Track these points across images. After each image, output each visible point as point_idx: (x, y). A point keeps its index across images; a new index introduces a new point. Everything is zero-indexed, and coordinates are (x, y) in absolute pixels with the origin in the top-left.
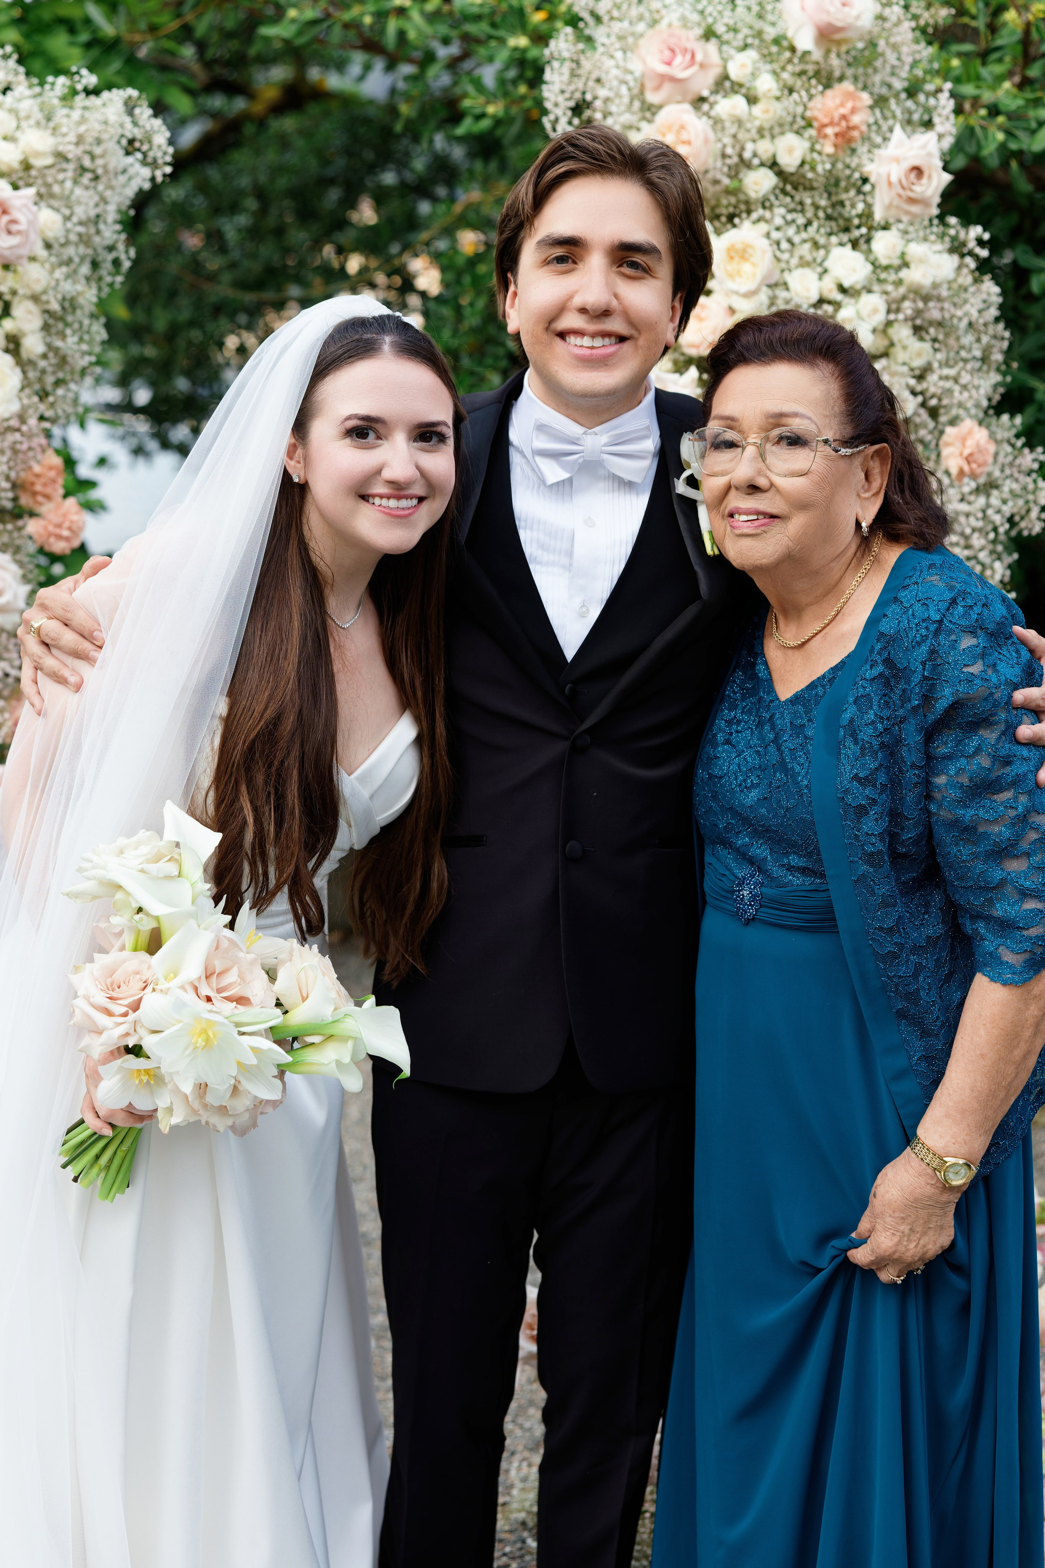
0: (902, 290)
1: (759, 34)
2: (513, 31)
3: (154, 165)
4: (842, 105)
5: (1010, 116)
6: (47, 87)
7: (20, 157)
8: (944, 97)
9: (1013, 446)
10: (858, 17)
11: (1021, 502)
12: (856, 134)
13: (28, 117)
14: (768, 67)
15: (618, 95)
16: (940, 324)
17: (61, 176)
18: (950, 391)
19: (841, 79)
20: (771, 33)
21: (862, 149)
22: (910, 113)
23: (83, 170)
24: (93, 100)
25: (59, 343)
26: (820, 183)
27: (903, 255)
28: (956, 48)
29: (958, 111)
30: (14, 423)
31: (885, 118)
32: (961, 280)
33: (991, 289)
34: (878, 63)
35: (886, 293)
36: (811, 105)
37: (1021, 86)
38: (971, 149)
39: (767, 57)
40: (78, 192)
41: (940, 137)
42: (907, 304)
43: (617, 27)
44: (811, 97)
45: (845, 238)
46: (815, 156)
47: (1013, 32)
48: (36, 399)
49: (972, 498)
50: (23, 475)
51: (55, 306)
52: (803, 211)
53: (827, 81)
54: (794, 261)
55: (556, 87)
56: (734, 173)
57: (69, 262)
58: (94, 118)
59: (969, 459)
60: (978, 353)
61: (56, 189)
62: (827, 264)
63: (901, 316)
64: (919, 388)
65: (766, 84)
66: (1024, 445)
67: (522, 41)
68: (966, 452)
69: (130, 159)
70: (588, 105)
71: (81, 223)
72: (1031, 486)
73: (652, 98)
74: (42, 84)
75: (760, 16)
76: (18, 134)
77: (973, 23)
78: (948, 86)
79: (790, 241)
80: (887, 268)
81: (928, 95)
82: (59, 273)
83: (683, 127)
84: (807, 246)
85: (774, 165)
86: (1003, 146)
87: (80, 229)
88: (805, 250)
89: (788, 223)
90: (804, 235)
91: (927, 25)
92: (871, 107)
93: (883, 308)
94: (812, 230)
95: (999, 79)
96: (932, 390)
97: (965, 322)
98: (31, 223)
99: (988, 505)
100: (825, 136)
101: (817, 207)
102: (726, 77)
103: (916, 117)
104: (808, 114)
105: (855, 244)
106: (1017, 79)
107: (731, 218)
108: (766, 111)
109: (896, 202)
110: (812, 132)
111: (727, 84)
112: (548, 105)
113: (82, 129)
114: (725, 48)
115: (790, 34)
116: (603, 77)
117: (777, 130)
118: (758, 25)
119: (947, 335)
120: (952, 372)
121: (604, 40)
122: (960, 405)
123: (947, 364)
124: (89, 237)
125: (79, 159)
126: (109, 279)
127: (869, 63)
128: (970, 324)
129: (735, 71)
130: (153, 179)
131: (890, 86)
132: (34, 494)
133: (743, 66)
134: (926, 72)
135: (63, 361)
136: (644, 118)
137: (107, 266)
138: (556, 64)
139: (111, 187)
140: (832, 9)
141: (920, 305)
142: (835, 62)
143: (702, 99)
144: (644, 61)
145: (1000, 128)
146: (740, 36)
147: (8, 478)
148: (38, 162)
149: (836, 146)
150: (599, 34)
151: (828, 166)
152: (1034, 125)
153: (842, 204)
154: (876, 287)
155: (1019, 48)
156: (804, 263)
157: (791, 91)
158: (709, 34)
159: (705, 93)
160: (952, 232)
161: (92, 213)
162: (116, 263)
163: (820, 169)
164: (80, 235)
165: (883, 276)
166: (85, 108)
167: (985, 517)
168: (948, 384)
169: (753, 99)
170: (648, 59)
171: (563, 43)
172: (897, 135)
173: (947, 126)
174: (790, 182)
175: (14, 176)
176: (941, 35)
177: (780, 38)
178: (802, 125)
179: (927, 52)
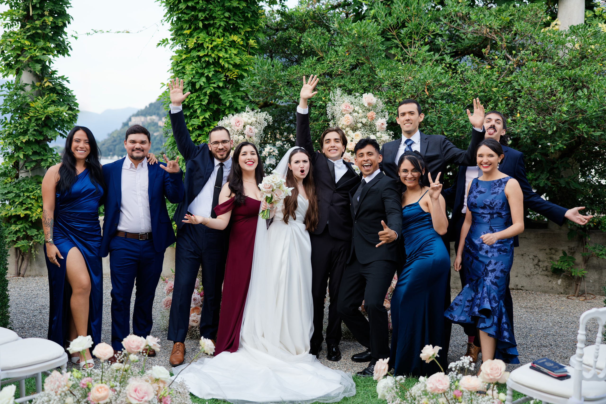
0: (381, 141)
1: (359, 104)
3: (269, 122)
4: (371, 114)
6: (254, 111)
7: (251, 122)
8: (387, 113)
10: (373, 101)
12: (374, 118)
13: (251, 116)
15: (338, 112)
17: (256, 124)
19: (371, 110)
20: (361, 103)
21: (375, 120)
24: (261, 113)
26: (368, 125)
27: (381, 135)
31: (378, 116)
34: (377, 108)
39: (360, 107)
40: (258, 126)
41: (386, 119)
43: (338, 102)
44: (367, 113)
46: (368, 121)
52: (366, 129)
53: (369, 110)
55: (329, 111)
56: (356, 124)
57: (258, 136)
61: (256, 126)
65: (360, 111)
69: (265, 122)
70: (334, 114)
71: (259, 131)
73: (343, 113)
75: (359, 101)
76: (250, 118)
77: (392, 101)
78: (388, 111)
79: (364, 133)
80: (379, 137)
81: (384, 112)
83: (348, 117)
84: (367, 134)
85: (361, 123)
89: (364, 131)
91: (384, 102)
92: (376, 114)
94: (368, 132)
98: (254, 131)
100: (369, 119)
101: (368, 129)
103: (383, 116)
104: (367, 115)
105: (374, 134)
107: (356, 130)
108: (360, 115)
109: (380, 128)
111: (355, 111)
112: (328, 113)
114: (354, 106)
115: (364, 104)
116: (336, 110)
117: (362, 118)
125: (259, 122)
127: (375, 108)
129: (356, 109)
130: (269, 124)
131: (379, 111)
134: (384, 109)
136: (342, 116)
138: (328, 107)
139: (263, 126)
140: (370, 101)
142: (371, 108)
143: (351, 113)
146: (356, 104)
148: (253, 122)
149: (371, 120)
150: (335, 103)
151: (370, 123)
153: (372, 128)
157: (364, 112)
158: (352, 103)
160: (388, 132)
161: (260, 129)
162: (262, 137)
163: (368, 123)
164: (259, 133)
166: (259, 115)
169: (358, 113)
170: (343, 107)
171: (329, 104)
172: (380, 118)
173: (387, 117)
174: (364, 125)
175: (251, 124)
176: (386, 103)
177: (362, 104)
178: (366, 117)
179: (384, 105)
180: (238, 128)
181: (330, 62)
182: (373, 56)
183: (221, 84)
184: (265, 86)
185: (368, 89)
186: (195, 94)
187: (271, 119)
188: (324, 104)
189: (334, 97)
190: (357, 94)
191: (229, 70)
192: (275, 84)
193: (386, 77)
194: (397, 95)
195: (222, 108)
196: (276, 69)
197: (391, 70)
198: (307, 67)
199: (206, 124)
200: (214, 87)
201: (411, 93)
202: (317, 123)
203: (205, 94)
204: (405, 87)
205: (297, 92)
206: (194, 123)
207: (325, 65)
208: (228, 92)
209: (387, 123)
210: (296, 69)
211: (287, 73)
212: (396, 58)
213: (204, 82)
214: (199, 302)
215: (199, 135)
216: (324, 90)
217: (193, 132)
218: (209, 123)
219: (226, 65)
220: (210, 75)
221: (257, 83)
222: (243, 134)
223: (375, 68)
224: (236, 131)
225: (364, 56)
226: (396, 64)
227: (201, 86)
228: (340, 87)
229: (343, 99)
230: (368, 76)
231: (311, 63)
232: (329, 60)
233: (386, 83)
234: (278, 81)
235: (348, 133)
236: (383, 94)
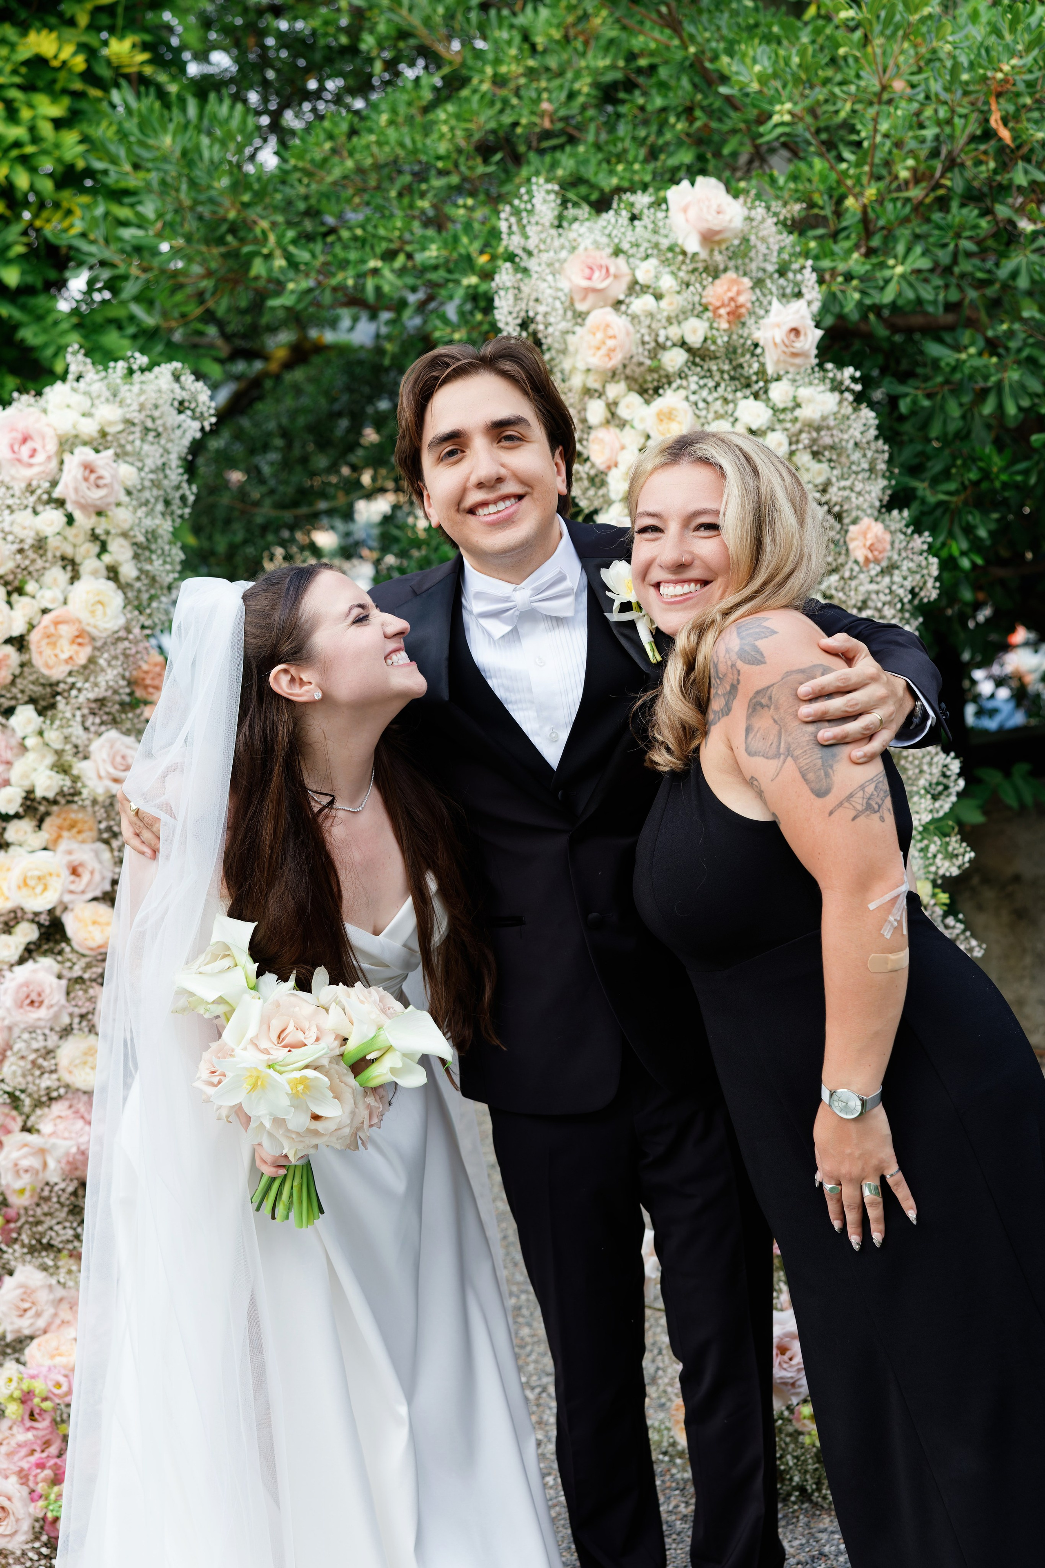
0: (798, 426)
1: (656, 245)
2: (465, 273)
3: (201, 418)
4: (729, 290)
5: (862, 279)
6: (110, 371)
7: (98, 428)
8: (807, 272)
9: (905, 534)
10: (731, 221)
11: (918, 577)
12: (743, 310)
13: (99, 396)
14: (667, 269)
15: (554, 309)
16: (832, 448)
17: (131, 438)
18: (848, 498)
19: (726, 270)
20: (665, 243)
21: (750, 322)
22: (784, 288)
23: (147, 430)
24: (148, 376)
25: (148, 567)
26: (721, 352)
27: (795, 398)
28: (811, 233)
29: (821, 281)
30: (122, 634)
31: (764, 295)
32: (843, 411)
33: (868, 415)
34: (752, 254)
35: (786, 429)
36: (705, 293)
37: (867, 255)
38: (836, 309)
39: (665, 262)
40: (146, 447)
41: (809, 303)
42: (804, 436)
43: (545, 257)
44: (704, 288)
45: (748, 392)
46: (715, 332)
47: (854, 215)
48: (136, 613)
49: (879, 579)
50: (135, 673)
51: (141, 539)
52: (711, 376)
53: (715, 273)
54: (711, 416)
55: (505, 311)
56: (653, 355)
57: (147, 502)
58: (150, 388)
59: (871, 548)
60: (866, 466)
61: (129, 448)
62: (736, 414)
63: (801, 446)
64: (823, 500)
65: (667, 282)
66: (913, 532)
67: (473, 280)
68: (868, 543)
69: (182, 417)
70: (532, 320)
71: (152, 472)
72: (924, 563)
73: (581, 307)
74: (106, 369)
75: (655, 232)
76: (93, 410)
77: (822, 213)
78: (809, 263)
79: (705, 401)
80: (784, 410)
81: (795, 272)
82: (141, 512)
83: (608, 326)
84: (719, 403)
85: (683, 344)
86: (860, 303)
87: (152, 476)
88: (718, 406)
89: (701, 387)
90: (715, 395)
91: (786, 219)
92: (752, 288)
93: (786, 442)
94: (721, 390)
95: (848, 252)
96: (834, 499)
97: (851, 443)
98: (114, 476)
99: (892, 583)
100: (720, 316)
101: (722, 372)
102: (636, 282)
103: (788, 291)
104: (704, 301)
105: (756, 396)
106: (863, 250)
107: (656, 390)
108: (671, 304)
109: (783, 358)
110: (709, 314)
111: (638, 288)
112: (501, 325)
113: (142, 399)
114: (631, 260)
115: (680, 242)
116: (540, 296)
117: (681, 317)
118: (654, 238)
119: (839, 455)
120: (847, 483)
121: (537, 268)
122: (858, 508)
123: (842, 477)
124: (160, 481)
125: (143, 422)
126: (179, 512)
127: (745, 255)
128: (856, 444)
129: (641, 277)
130: (202, 429)
131: (764, 270)
132: (146, 687)
133: (647, 271)
134: (791, 255)
135: (153, 580)
136: (577, 324)
137: (177, 502)
138: (502, 293)
139: (171, 441)
140: (710, 218)
141: (815, 434)
142: (718, 258)
143: (620, 302)
144: (570, 280)
145: (855, 289)
146: (642, 249)
147: (123, 678)
148: (112, 430)
149: (729, 322)
150: (532, 264)
151: (726, 339)
152: (881, 283)
153: (741, 366)
154: (778, 426)
155: (861, 226)
156: (718, 416)
157: (688, 285)
158: (618, 252)
159: (621, 297)
160: (831, 375)
161: (159, 462)
162: (183, 498)
163: (719, 342)
164: (152, 481)
165: (782, 417)
166: (142, 382)
167: (891, 592)
168: (846, 493)
169: (659, 296)
170: (573, 277)
171: (505, 276)
172: (776, 306)
173: (814, 294)
174: (698, 355)
175: (96, 443)
176: (798, 225)
177: (673, 246)
178: (701, 310)
179: (790, 239)
180: (28, 473)
181: (499, 81)
183: (13, 277)
188: (483, 287)
189: (524, 234)
190: (642, 200)
191: (39, 202)
192: (240, 225)
193: (778, 84)
194: (845, 173)
201: (916, 158)
204: (884, 127)
205: (346, 247)
209: (819, 326)
210: (331, 137)
222: (61, 503)
224: (19, 487)
229: (572, 235)
230: (688, 112)
231: (410, 104)
232: (489, 70)
233: (782, 113)
234: (246, 205)
235: (622, 411)
236: (773, 181)
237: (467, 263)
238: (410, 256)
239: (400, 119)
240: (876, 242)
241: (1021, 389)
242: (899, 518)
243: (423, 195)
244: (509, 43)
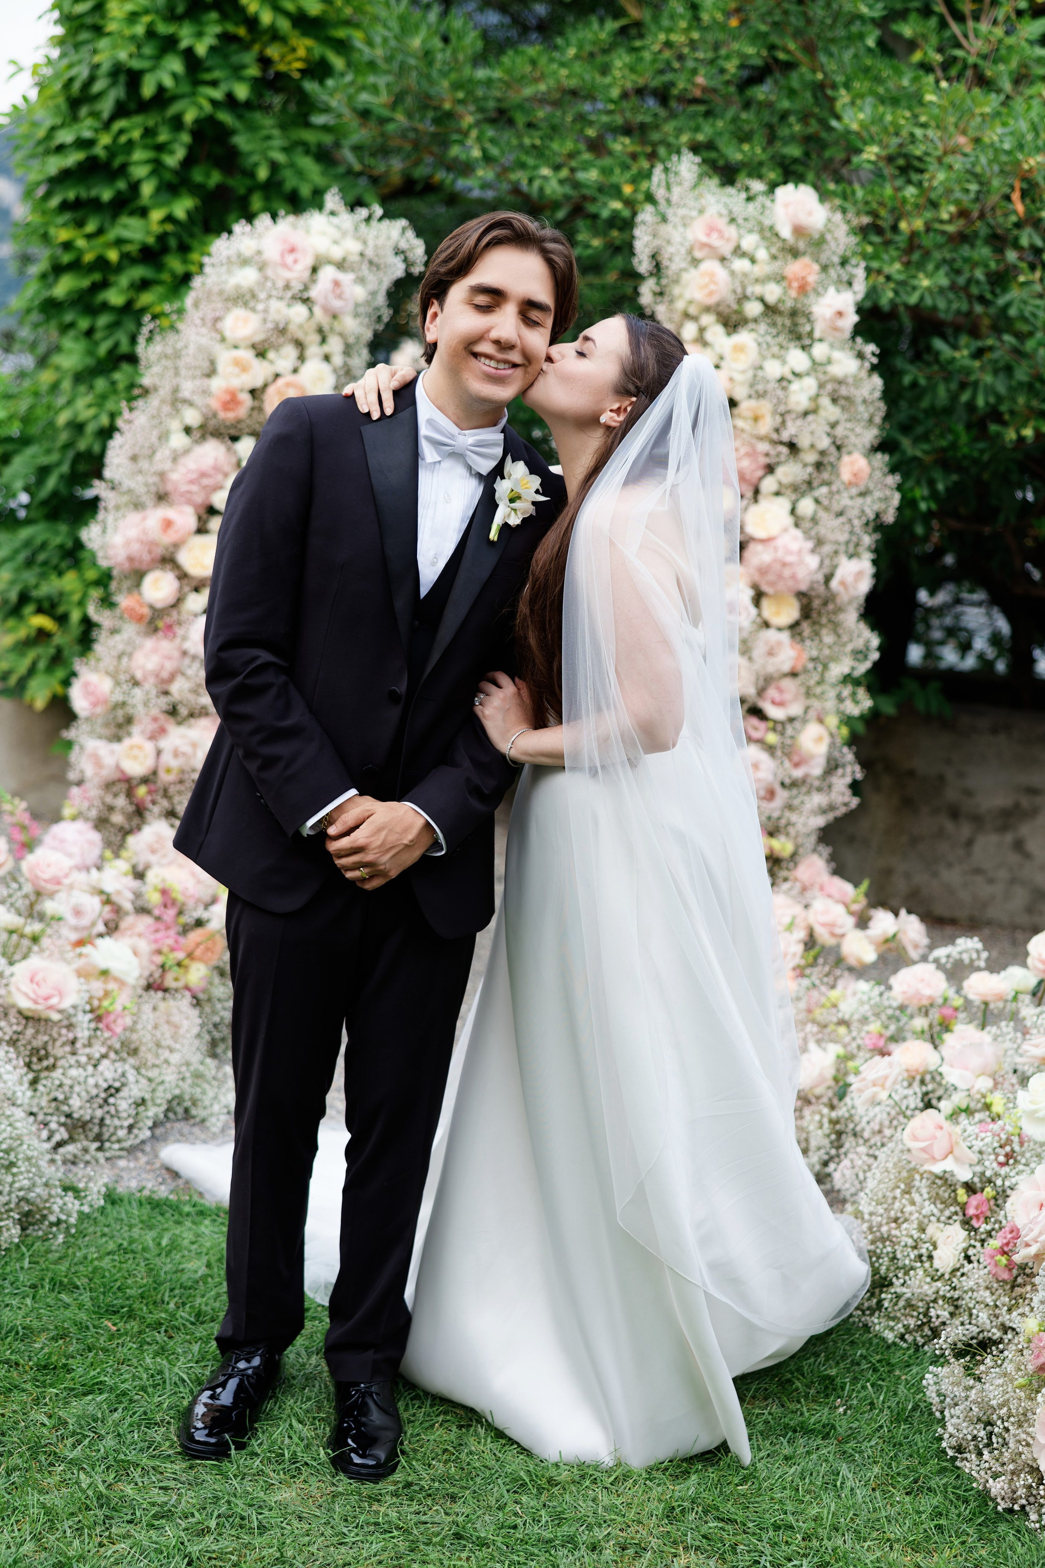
0: (827, 378)
1: (761, 224)
2: (612, 197)
3: (411, 264)
4: (803, 269)
5: (898, 283)
6: (357, 214)
7: (342, 254)
8: (861, 269)
9: (882, 471)
10: (816, 220)
11: (884, 504)
12: (809, 287)
13: (346, 230)
14: (764, 244)
15: (678, 251)
16: (847, 399)
17: (362, 267)
18: (849, 437)
19: (804, 254)
20: (767, 222)
21: (812, 296)
22: (841, 277)
23: (371, 263)
24: (382, 224)
26: (787, 312)
27: (829, 357)
28: (871, 239)
29: (868, 277)
31: (827, 279)
32: (861, 375)
33: (877, 382)
34: (825, 247)
35: (818, 378)
36: (786, 268)
37: (907, 264)
39: (763, 238)
40: (370, 276)
41: (856, 292)
42: (829, 385)
43: (680, 211)
44: (786, 263)
45: (798, 344)
46: (786, 297)
49: (856, 498)
52: (776, 327)
53: (796, 255)
54: (769, 355)
55: (642, 241)
56: (740, 302)
58: (384, 235)
59: (855, 475)
60: (866, 416)
62: (787, 358)
63: (825, 392)
64: (832, 433)
66: (889, 472)
67: (620, 206)
68: (854, 471)
69: (397, 259)
70: (661, 255)
71: (370, 294)
72: (891, 496)
73: (698, 254)
74: (354, 211)
75: (762, 212)
76: (341, 241)
78: (864, 262)
79: (767, 343)
80: (819, 364)
81: (852, 266)
82: (356, 322)
83: (713, 273)
84: (777, 347)
85: (762, 300)
86: (893, 299)
87: (369, 297)
88: (775, 349)
89: (768, 333)
90: (776, 341)
91: (856, 226)
92: (819, 272)
93: (816, 386)
94: (780, 338)
95: (894, 260)
96: (839, 434)
97: (861, 398)
98: (350, 293)
99: (865, 504)
100: (792, 287)
101: (784, 325)
102: (740, 247)
103: (844, 279)
104: (784, 273)
105: (803, 348)
106: (904, 261)
107: (736, 327)
108: (761, 269)
109: (827, 328)
110: (785, 284)
111: (740, 251)
114: (740, 230)
115: (777, 226)
116: (671, 240)
117: (766, 280)
118: (760, 218)
119: (850, 405)
120: (851, 426)
121: (673, 217)
122: (854, 445)
123: (849, 421)
125: (372, 258)
127: (821, 247)
128: (864, 400)
129: (745, 244)
130: (407, 271)
131: (831, 260)
133: (750, 242)
134: (852, 253)
136: (692, 266)
138: (643, 227)
141: (837, 386)
142: (802, 245)
143: (726, 259)
144: (695, 234)
145: (892, 289)
146: (750, 224)
148: (351, 258)
149: (798, 293)
150: (670, 213)
151: (792, 303)
152: (911, 289)
153: (798, 325)
154: (813, 374)
155: (908, 243)
156: (774, 356)
157: (776, 259)
158: (733, 220)
159: (728, 255)
160: (858, 347)
161: (375, 288)
162: (379, 318)
163: (788, 304)
164: (368, 300)
165: (817, 368)
166: (377, 228)
167: (862, 510)
168: (849, 433)
169: (753, 261)
170: (697, 232)
171: (646, 215)
172: (832, 290)
173: (860, 287)
174: (770, 310)
175: (341, 265)
176: (864, 232)
177: (771, 228)
178: (780, 278)
179: (853, 240)
180: (289, 275)
182: (833, 41)
183: (242, 92)
184: (410, 116)
185: (800, 169)
186: (138, 119)
187: (418, 248)
188: (626, 213)
189: (668, 187)
190: (757, 186)
191: (275, 36)
192: (450, 115)
193: (874, 129)
195: (238, 185)
196: (454, 52)
197: (894, 101)
198: (577, 57)
199: (173, 243)
200: (214, 102)
201: (959, 204)
202: (596, 280)
203: (177, 123)
204: (941, 175)
205: (527, 153)
206: (126, 234)
207: (647, 55)
208: (267, 122)
209: (859, 310)
210: (533, 62)
211: (497, 74)
212: (917, 57)
213: (175, 76)
214: (93, 924)
215: (144, 285)
216: (634, 156)
217: (118, 269)
218: (187, 240)
219: (266, 17)
220: (201, 49)
221: (378, 101)
222: (308, 301)
223: (834, 87)
224: (280, 284)
225: (798, 34)
226: (915, 80)
227: (161, 89)
228: (695, 148)
229: (703, 201)
230: (805, 118)
231: (594, 43)
232: (662, 37)
233: (871, 152)
234: (460, 102)
235: (709, 336)
236: (853, 193)
237: (616, 192)
238: (573, 170)
239: (585, 54)
240: (916, 256)
241: (990, 390)
242: (881, 459)
243: (591, 123)
244: (682, 17)
